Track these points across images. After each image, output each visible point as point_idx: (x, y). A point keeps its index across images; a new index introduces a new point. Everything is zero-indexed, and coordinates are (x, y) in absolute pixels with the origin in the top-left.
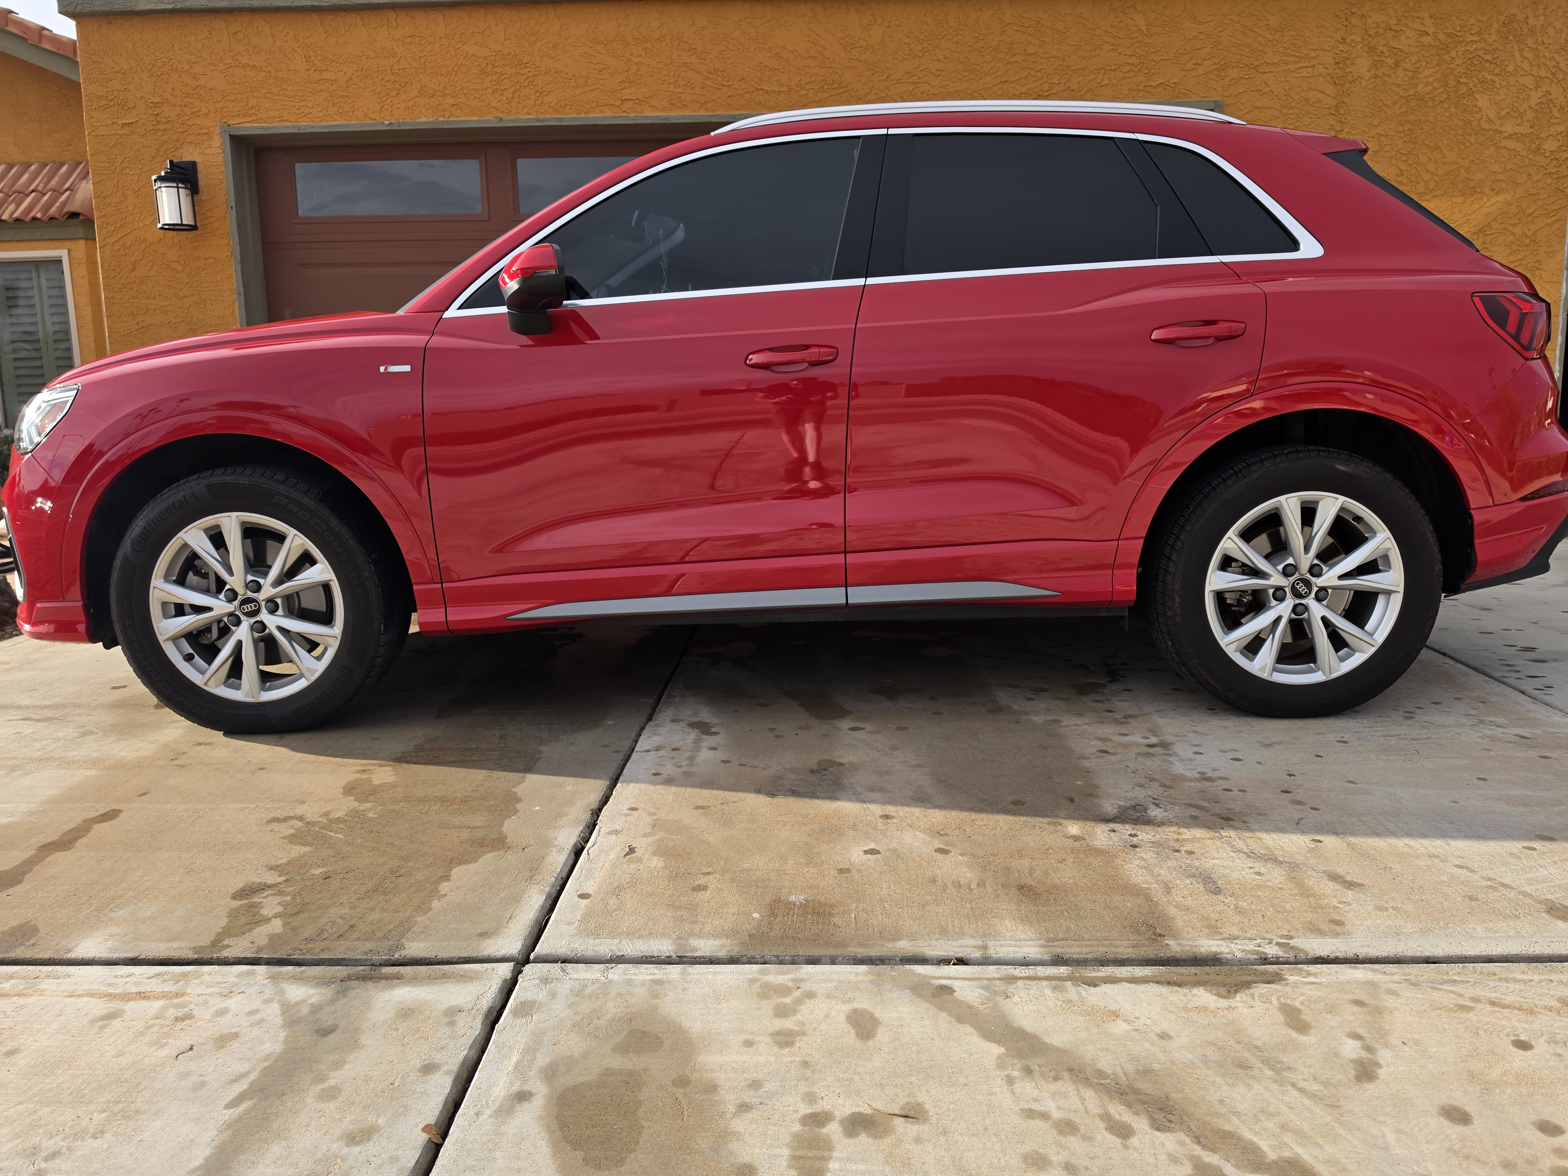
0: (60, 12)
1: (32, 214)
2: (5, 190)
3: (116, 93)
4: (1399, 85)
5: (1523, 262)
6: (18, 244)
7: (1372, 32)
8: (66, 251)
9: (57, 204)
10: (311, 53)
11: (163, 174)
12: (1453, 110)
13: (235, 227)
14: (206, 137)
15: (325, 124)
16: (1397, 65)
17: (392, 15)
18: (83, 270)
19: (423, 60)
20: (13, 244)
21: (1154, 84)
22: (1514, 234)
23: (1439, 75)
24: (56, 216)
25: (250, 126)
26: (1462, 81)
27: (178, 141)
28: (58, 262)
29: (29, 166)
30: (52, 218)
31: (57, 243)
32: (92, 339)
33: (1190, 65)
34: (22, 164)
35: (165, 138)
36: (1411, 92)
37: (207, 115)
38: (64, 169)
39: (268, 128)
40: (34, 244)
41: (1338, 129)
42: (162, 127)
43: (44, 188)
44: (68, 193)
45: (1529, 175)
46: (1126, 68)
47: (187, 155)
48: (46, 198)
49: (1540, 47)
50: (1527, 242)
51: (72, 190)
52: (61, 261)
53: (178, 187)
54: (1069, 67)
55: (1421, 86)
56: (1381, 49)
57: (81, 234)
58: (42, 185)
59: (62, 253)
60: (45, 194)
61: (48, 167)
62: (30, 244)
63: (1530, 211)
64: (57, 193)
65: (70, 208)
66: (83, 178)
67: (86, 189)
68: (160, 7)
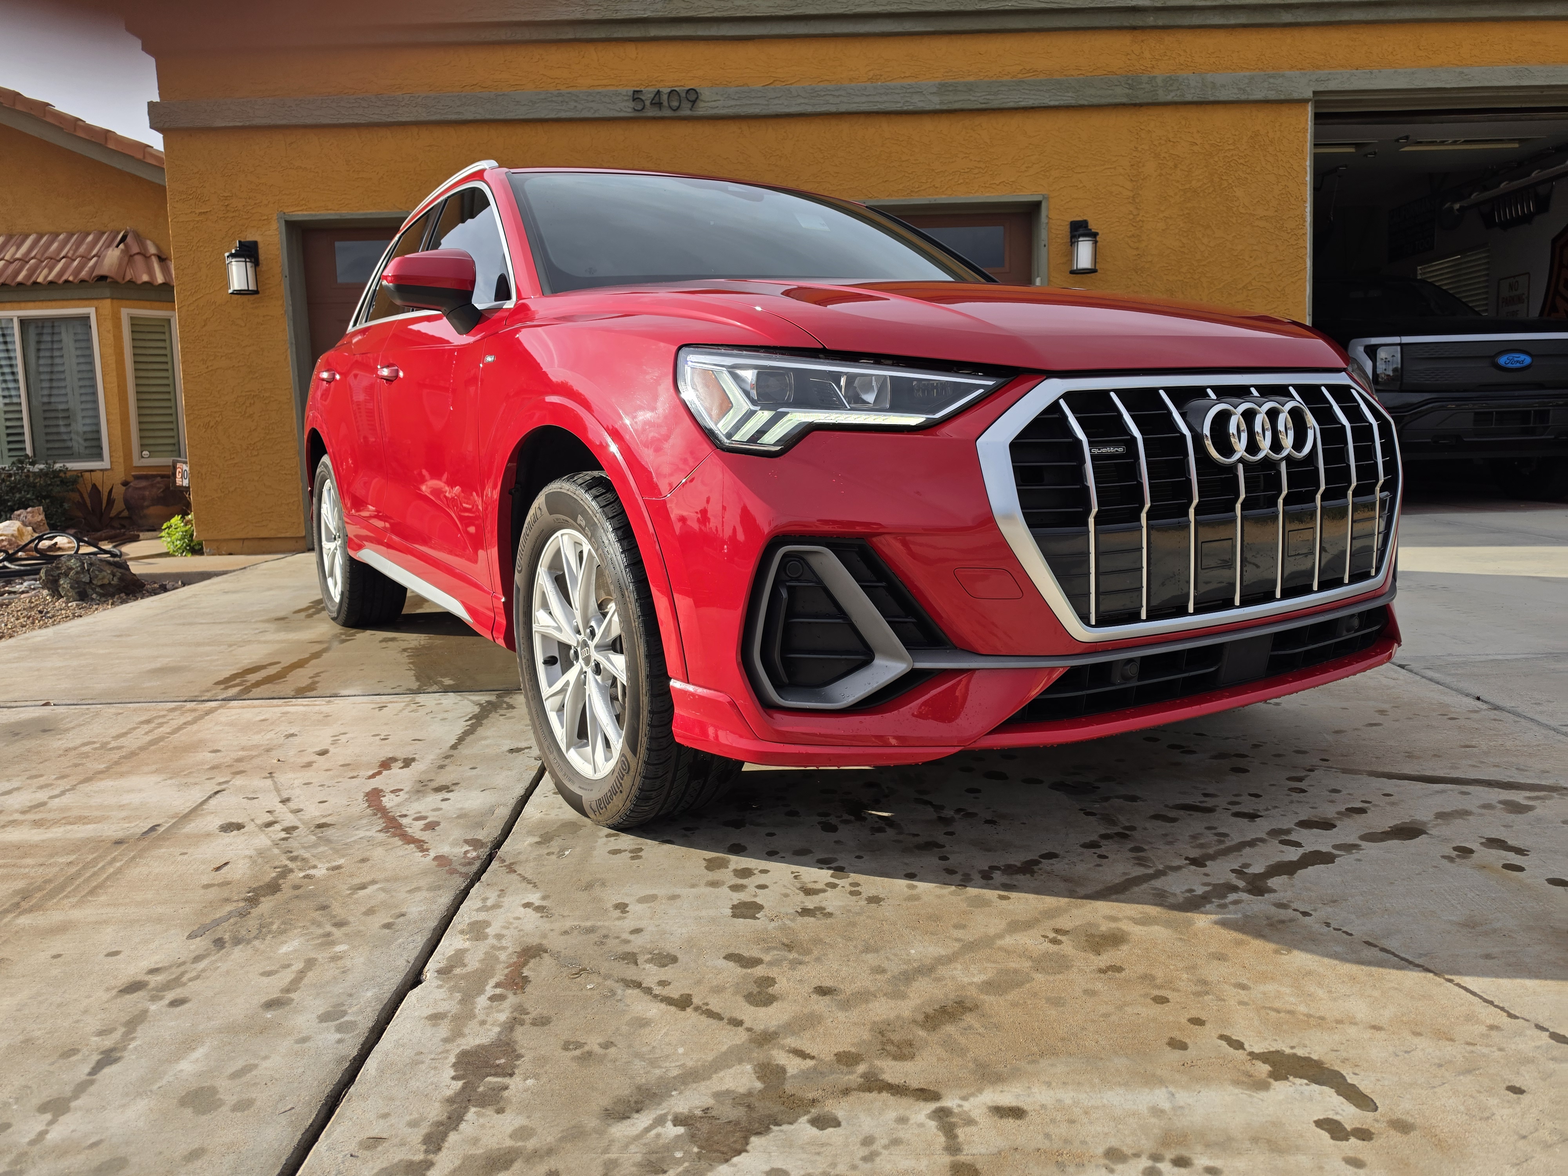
0: (151, 127)
1: (64, 278)
2: (38, 256)
3: (194, 189)
4: (1178, 182)
5: (1277, 310)
6: (50, 304)
7: (1156, 143)
8: (94, 309)
9: (87, 269)
10: (350, 158)
11: (233, 251)
12: (1218, 199)
13: (289, 292)
14: (265, 223)
15: (361, 212)
16: (1176, 166)
17: (415, 130)
18: (109, 325)
19: (439, 164)
20: (45, 303)
21: (997, 182)
22: (1268, 289)
23: (1207, 174)
24: (87, 279)
25: (301, 214)
26: (1224, 178)
27: (243, 225)
28: (86, 319)
29: (58, 235)
30: (82, 281)
31: (87, 302)
32: (116, 384)
33: (1024, 168)
34: (51, 233)
35: (232, 223)
36: (1188, 186)
37: (266, 205)
38: (90, 238)
39: (316, 215)
40: (65, 303)
41: (1135, 213)
42: (231, 215)
43: (73, 254)
44: (95, 259)
45: (1277, 246)
46: (976, 171)
47: (250, 237)
48: (76, 263)
49: (1278, 154)
50: (1278, 295)
51: (99, 257)
52: (89, 317)
53: (246, 262)
54: (933, 170)
55: (1194, 182)
56: (1163, 155)
57: (109, 295)
58: (71, 252)
59: (91, 311)
60: (74, 260)
61: (75, 237)
62: (61, 304)
63: (1279, 272)
64: (86, 258)
65: (98, 272)
66: (109, 246)
67: (113, 255)
68: (231, 124)
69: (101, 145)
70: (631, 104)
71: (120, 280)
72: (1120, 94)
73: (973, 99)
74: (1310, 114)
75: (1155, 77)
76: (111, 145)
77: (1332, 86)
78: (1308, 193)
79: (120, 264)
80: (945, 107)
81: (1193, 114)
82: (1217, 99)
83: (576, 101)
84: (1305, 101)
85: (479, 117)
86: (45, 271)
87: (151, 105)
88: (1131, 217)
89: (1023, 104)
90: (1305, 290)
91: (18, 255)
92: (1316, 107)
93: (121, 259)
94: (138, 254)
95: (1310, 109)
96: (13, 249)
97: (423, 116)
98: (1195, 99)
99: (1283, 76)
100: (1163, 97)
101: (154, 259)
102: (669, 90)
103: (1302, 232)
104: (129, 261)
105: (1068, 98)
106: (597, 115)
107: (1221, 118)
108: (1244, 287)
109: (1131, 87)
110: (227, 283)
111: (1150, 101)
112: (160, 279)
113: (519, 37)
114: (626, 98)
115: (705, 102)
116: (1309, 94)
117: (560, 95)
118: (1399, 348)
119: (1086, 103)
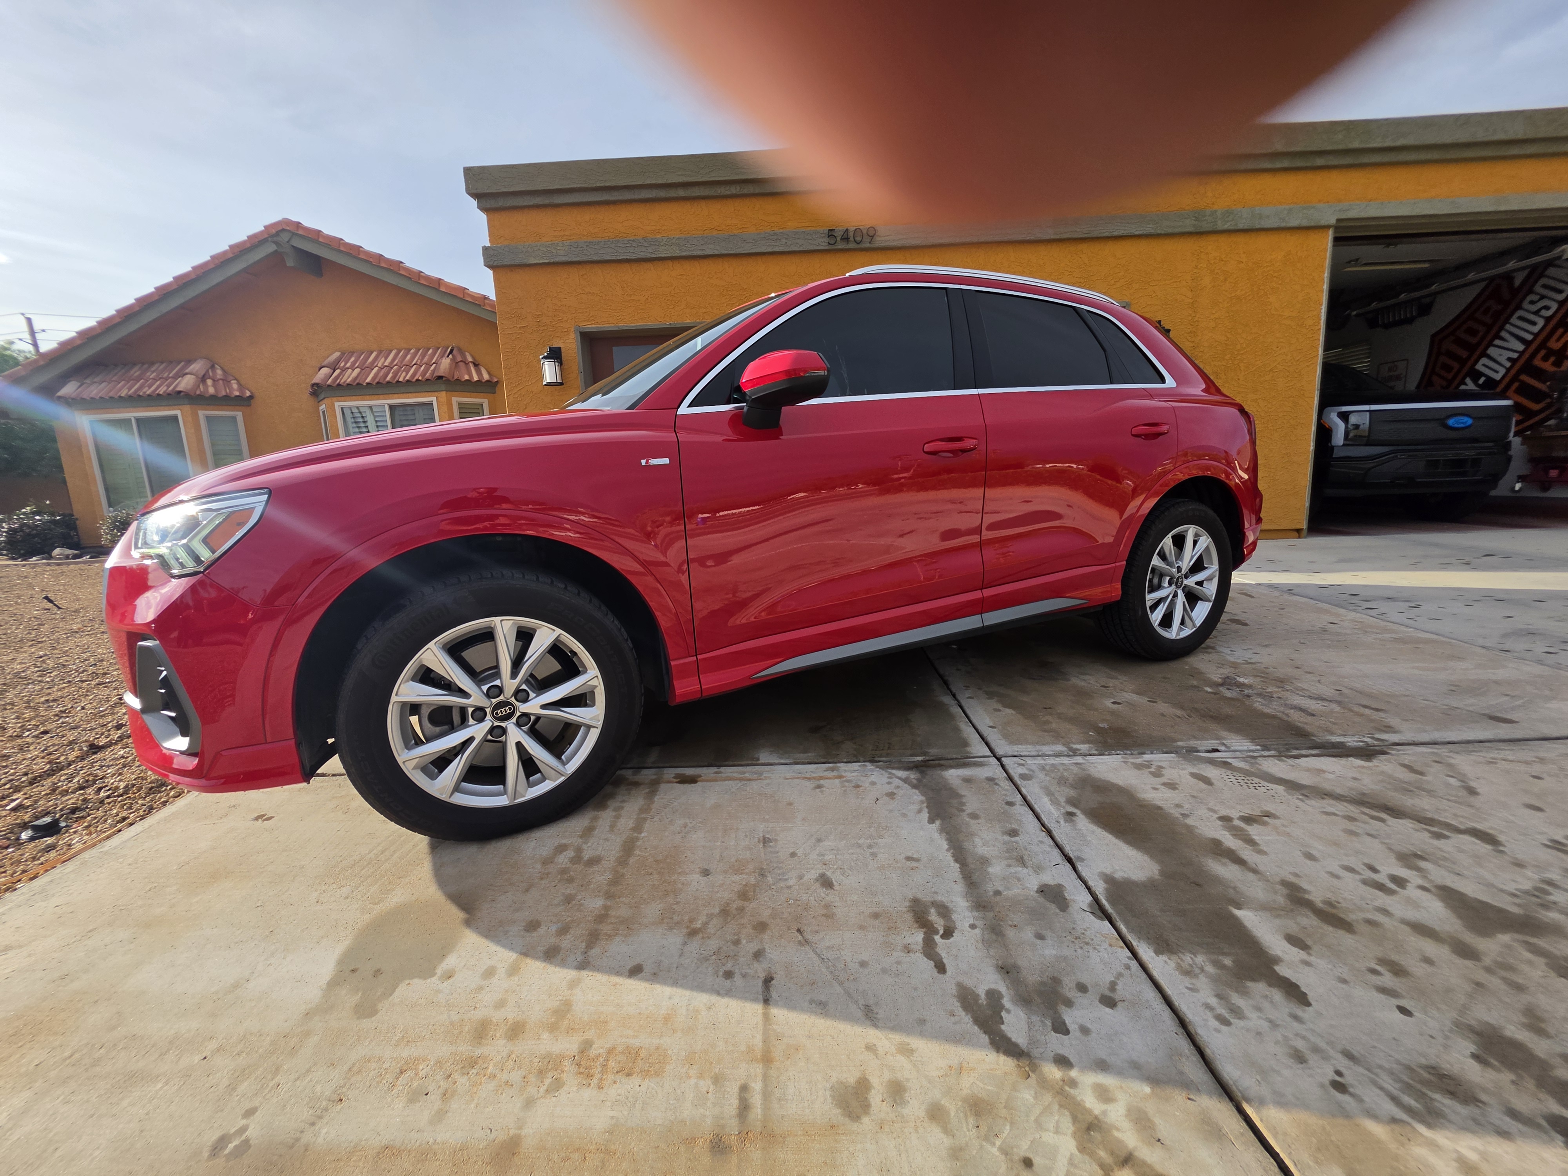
0: (485, 265)
1: (416, 378)
2: (399, 364)
3: (516, 310)
4: (1227, 291)
6: (408, 395)
7: (1212, 262)
8: (435, 398)
9: (430, 372)
10: (625, 285)
11: (546, 354)
12: (1256, 304)
13: (583, 384)
14: (566, 333)
16: (1225, 280)
17: (670, 263)
18: (445, 408)
19: (687, 288)
20: (405, 395)
22: (1288, 372)
23: (1249, 285)
24: (430, 378)
25: (591, 326)
26: (1262, 288)
27: (551, 336)
28: (430, 404)
29: (410, 350)
30: (428, 380)
31: (430, 394)
33: (1112, 282)
34: (406, 349)
35: (543, 334)
36: (1233, 295)
37: (567, 321)
38: (430, 351)
39: (601, 327)
40: (417, 394)
42: (542, 328)
43: (421, 363)
44: (434, 365)
45: (1298, 339)
47: (558, 344)
48: (423, 368)
49: (1304, 268)
50: (1296, 376)
51: (437, 364)
52: (432, 404)
53: (554, 362)
55: (1238, 291)
56: (1216, 271)
57: (444, 389)
58: (419, 361)
59: (433, 399)
60: (422, 366)
61: (421, 351)
62: (414, 395)
63: (1297, 359)
64: (429, 365)
65: (437, 374)
66: (442, 357)
67: (446, 362)
68: (541, 261)
69: (436, 289)
70: (826, 240)
71: (451, 379)
72: (1188, 225)
73: (1078, 230)
74: (1330, 238)
75: (1216, 211)
76: (442, 289)
77: (1352, 214)
78: (1324, 298)
79: (450, 368)
80: (1057, 237)
81: (1241, 239)
82: (1262, 227)
83: (786, 239)
84: (1328, 227)
85: (716, 252)
86: (404, 374)
87: (485, 249)
88: (1190, 318)
89: (1115, 234)
90: (1316, 372)
91: (386, 364)
92: (1335, 232)
93: (450, 365)
94: (461, 361)
95: (1330, 234)
96: (383, 359)
97: (677, 253)
98: (1246, 227)
99: (1314, 207)
100: (1221, 226)
101: (471, 365)
102: (854, 228)
103: (1317, 328)
104: (456, 366)
105: (1149, 229)
106: (801, 249)
107: (1262, 242)
108: (1271, 370)
109: (1197, 219)
110: (541, 376)
111: (1211, 229)
112: (476, 378)
113: (745, 191)
114: (823, 235)
115: (880, 236)
116: (1333, 221)
117: (775, 234)
118: (1368, 414)
119: (1163, 232)
